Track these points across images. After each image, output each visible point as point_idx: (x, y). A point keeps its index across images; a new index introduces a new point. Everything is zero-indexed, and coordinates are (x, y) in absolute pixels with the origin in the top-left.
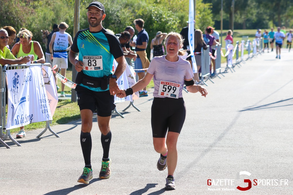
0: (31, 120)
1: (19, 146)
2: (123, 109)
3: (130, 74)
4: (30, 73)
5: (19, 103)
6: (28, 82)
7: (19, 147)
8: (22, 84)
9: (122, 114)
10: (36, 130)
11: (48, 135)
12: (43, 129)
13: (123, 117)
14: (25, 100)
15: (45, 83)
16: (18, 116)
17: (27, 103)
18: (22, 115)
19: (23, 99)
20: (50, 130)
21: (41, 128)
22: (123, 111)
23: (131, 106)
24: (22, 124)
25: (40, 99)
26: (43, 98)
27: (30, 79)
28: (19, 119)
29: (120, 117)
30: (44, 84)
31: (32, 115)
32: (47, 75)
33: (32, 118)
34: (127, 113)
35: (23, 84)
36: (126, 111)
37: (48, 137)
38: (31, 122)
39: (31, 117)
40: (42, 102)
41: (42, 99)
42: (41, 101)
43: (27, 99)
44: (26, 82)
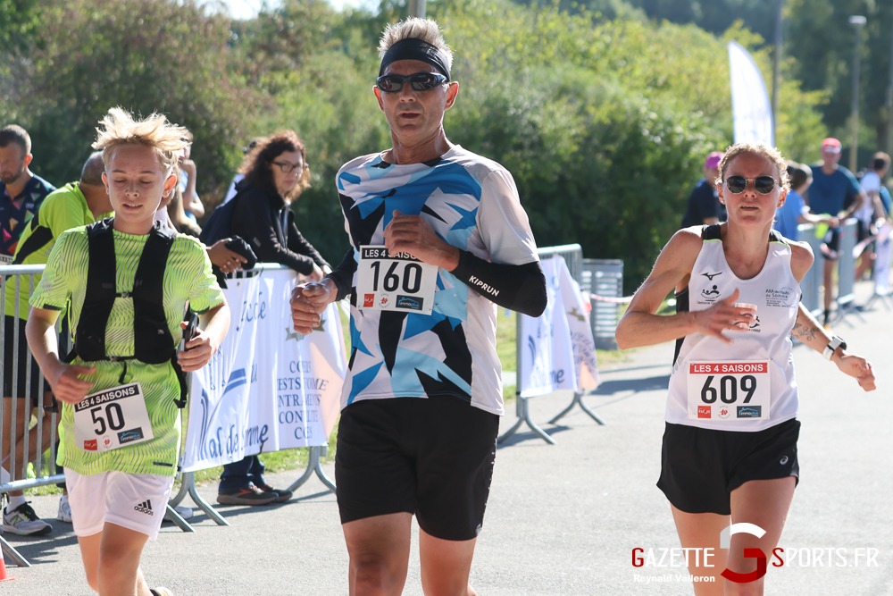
0: (263, 442)
1: (220, 523)
2: (551, 417)
3: (575, 306)
4: (260, 293)
5: (225, 387)
6: (255, 322)
7: (221, 527)
8: (235, 329)
9: (550, 432)
10: (273, 474)
11: (313, 493)
12: (299, 474)
13: (549, 442)
14: (243, 378)
16: (220, 428)
18: (233, 426)
19: (238, 376)
20: (320, 475)
21: (291, 468)
22: (552, 422)
23: (577, 407)
24: (230, 455)
27: (261, 311)
28: (224, 440)
29: (540, 441)
31: (266, 427)
33: (264, 438)
34: (564, 428)
35: (238, 329)
36: (561, 422)
37: (313, 500)
38: (261, 448)
39: (262, 435)
43: (249, 375)
44: (249, 320)
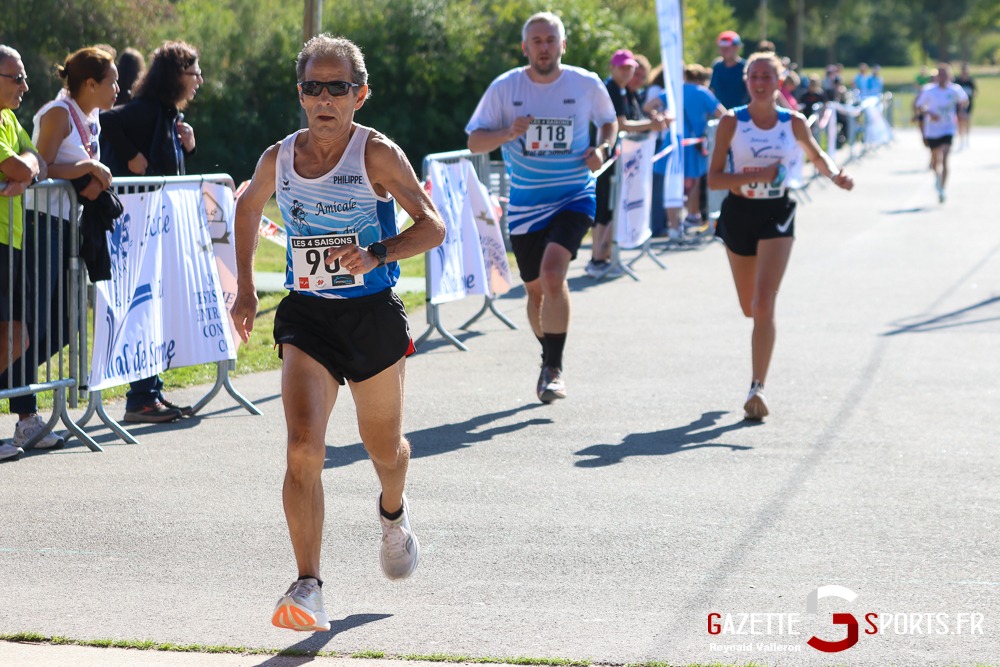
0: (170, 358)
1: (129, 442)
2: (462, 323)
3: (484, 210)
4: (164, 207)
5: (130, 303)
6: (160, 237)
7: (130, 445)
8: (139, 244)
9: (462, 338)
10: (182, 390)
11: (223, 408)
12: (207, 388)
13: (461, 349)
14: (148, 294)
15: (214, 241)
16: (126, 345)
17: (156, 305)
18: (140, 342)
19: (143, 292)
20: (230, 392)
21: (200, 383)
22: (463, 328)
23: (488, 312)
24: (138, 372)
25: (195, 291)
26: (204, 286)
27: (165, 225)
28: (131, 357)
29: (452, 347)
30: (208, 241)
31: (173, 342)
32: (219, 213)
33: (171, 354)
34: (477, 334)
35: (142, 244)
36: (473, 328)
37: (223, 415)
38: (168, 364)
39: (169, 351)
40: (203, 300)
41: (202, 291)
42: (200, 298)
43: (156, 290)
44: (152, 235)
